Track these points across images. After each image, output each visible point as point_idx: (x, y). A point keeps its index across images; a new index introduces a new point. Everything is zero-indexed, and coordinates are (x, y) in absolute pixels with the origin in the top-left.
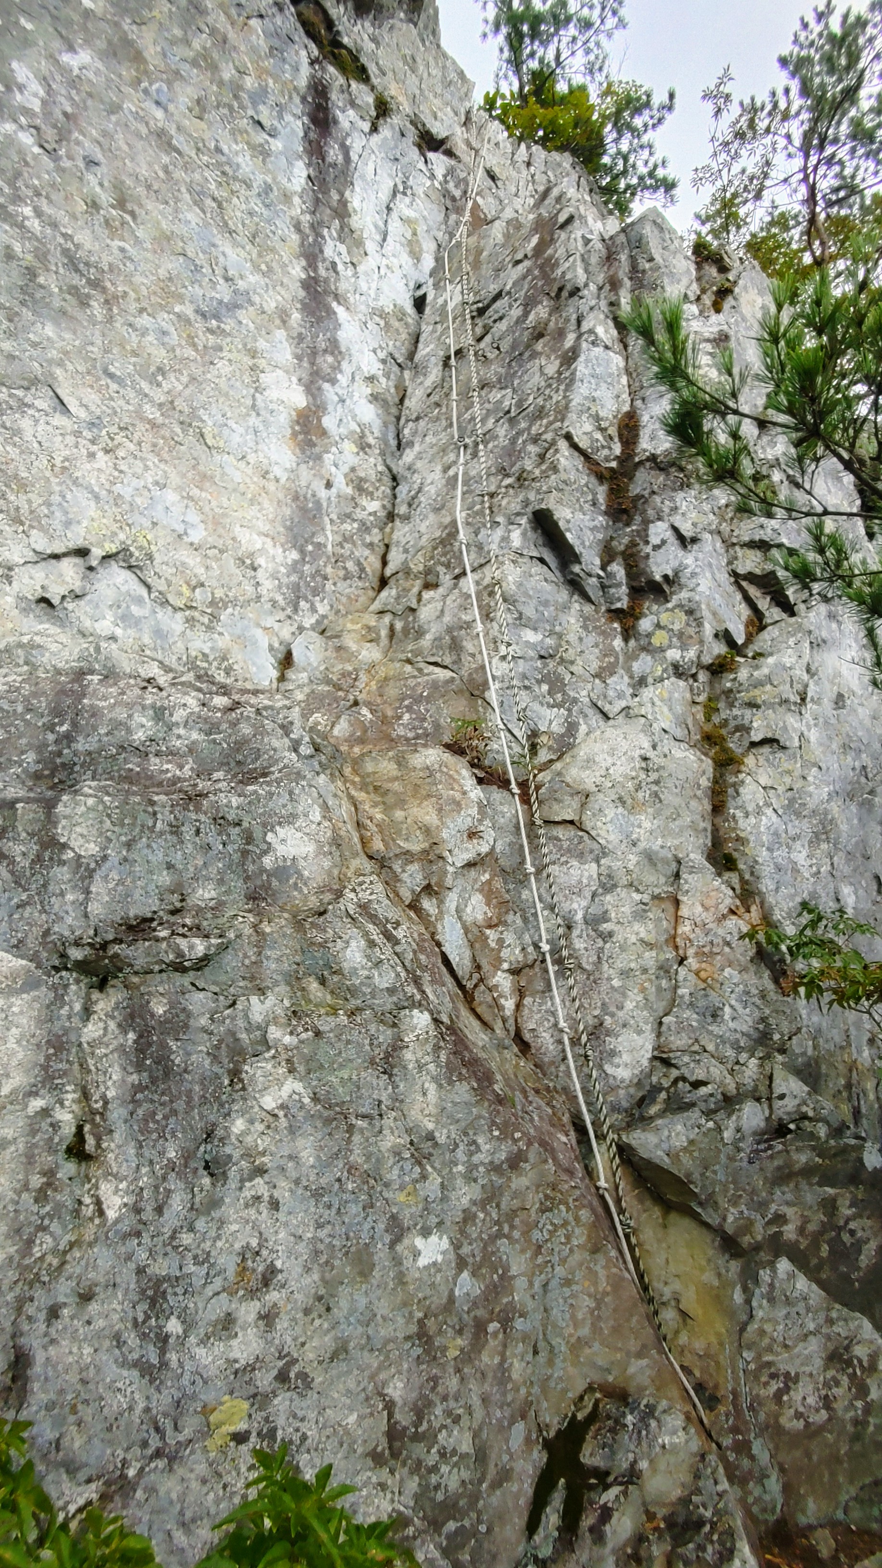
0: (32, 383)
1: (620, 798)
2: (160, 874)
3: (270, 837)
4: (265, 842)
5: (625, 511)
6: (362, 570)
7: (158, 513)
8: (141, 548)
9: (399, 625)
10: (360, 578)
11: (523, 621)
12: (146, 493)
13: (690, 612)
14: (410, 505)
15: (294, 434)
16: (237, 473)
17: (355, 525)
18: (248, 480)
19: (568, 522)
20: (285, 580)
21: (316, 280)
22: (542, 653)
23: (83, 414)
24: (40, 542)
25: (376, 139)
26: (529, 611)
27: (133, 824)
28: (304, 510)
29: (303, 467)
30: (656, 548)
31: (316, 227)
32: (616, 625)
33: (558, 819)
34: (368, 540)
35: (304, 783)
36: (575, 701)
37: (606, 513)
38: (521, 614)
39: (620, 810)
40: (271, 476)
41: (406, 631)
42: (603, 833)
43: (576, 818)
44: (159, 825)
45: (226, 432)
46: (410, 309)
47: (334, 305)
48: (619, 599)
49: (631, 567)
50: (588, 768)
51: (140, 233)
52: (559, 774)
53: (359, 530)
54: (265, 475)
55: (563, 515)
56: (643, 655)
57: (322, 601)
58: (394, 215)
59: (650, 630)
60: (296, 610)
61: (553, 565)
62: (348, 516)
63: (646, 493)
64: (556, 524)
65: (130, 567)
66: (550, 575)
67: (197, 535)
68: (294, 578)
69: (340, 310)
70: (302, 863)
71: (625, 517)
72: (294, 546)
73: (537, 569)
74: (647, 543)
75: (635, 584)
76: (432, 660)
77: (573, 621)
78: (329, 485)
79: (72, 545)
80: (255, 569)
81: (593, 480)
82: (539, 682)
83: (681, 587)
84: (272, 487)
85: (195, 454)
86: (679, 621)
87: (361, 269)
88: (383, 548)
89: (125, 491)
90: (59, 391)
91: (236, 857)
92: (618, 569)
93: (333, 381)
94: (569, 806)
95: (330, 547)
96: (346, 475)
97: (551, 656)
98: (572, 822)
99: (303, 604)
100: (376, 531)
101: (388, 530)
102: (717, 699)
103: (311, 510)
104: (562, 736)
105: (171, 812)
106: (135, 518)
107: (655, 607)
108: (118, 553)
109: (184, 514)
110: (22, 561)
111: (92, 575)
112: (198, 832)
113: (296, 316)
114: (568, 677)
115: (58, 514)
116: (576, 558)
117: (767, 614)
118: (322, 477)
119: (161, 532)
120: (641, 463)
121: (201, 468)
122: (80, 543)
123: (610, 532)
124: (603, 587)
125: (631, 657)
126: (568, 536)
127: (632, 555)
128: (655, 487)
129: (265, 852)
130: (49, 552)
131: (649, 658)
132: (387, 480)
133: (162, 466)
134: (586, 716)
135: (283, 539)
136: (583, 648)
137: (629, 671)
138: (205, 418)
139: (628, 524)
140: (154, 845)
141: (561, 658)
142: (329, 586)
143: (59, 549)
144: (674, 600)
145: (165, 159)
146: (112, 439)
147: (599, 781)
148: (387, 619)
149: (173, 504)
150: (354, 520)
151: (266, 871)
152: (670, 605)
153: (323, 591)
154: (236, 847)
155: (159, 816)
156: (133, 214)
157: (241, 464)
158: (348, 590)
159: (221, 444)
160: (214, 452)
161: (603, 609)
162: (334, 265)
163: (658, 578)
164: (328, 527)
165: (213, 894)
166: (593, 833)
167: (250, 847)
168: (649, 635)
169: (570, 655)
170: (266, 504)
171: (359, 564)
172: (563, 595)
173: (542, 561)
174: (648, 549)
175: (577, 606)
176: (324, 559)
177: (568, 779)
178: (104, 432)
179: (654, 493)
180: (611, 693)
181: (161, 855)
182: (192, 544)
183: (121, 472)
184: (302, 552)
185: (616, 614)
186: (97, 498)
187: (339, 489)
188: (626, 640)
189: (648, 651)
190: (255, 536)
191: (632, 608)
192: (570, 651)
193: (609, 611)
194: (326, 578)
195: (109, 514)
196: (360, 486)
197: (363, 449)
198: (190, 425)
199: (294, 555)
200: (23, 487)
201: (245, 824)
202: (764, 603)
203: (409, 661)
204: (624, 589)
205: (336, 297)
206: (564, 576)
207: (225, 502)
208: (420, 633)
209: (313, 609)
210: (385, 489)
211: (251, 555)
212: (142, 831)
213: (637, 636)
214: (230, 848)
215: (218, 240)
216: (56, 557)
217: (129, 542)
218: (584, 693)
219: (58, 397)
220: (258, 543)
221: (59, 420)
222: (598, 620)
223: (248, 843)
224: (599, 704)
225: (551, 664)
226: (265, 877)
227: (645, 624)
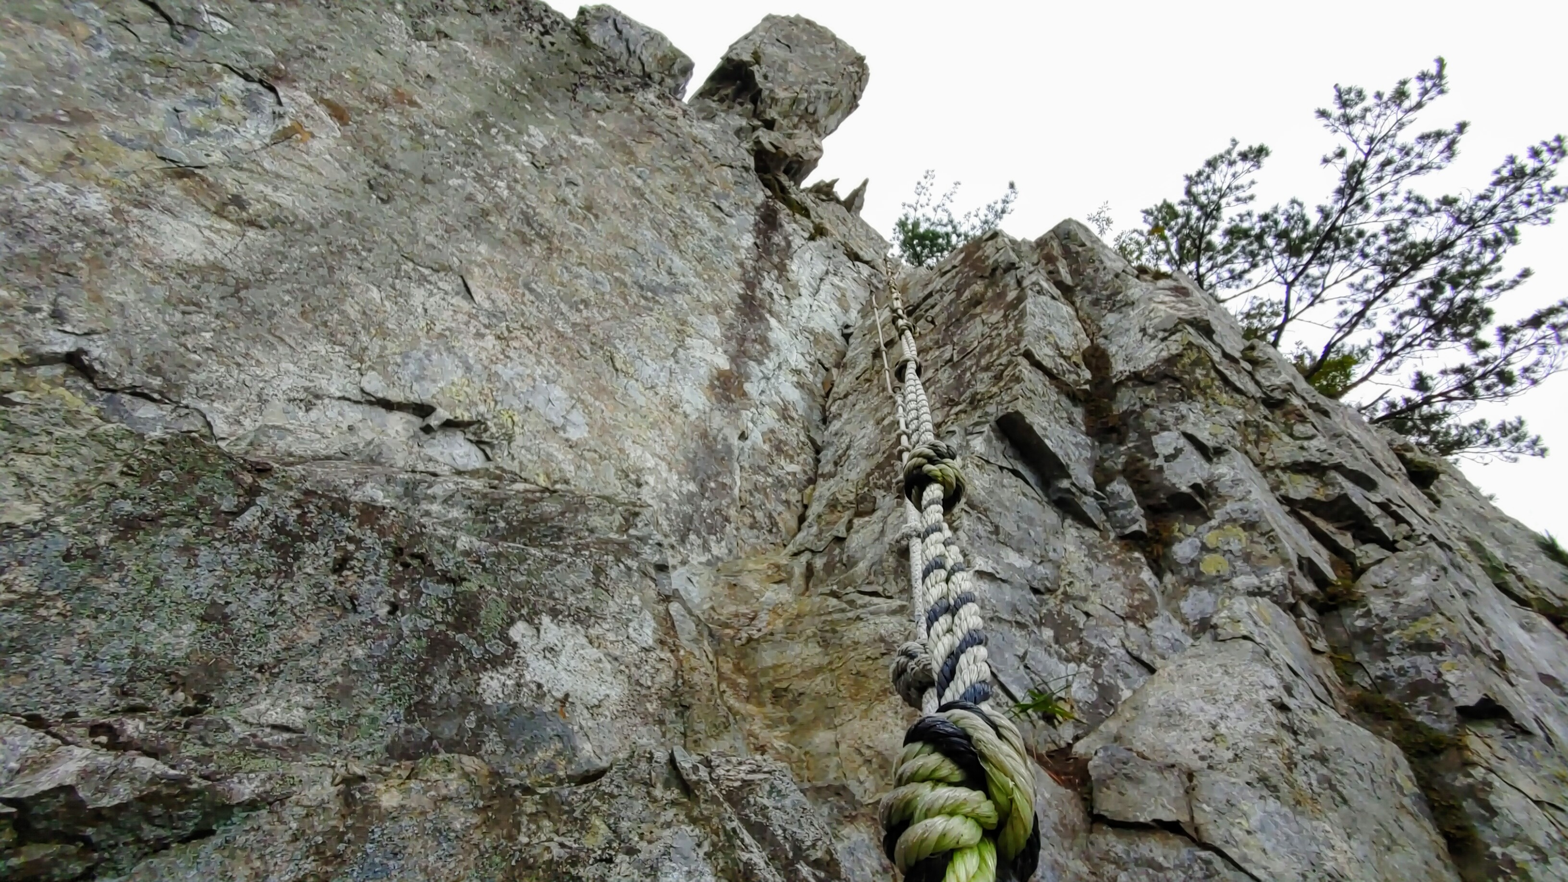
0: (447, 269)
1: (1263, 779)
2: (172, 625)
3: (519, 631)
4: (507, 640)
5: (1113, 430)
6: (774, 524)
7: (538, 402)
8: (502, 426)
9: (819, 563)
10: (770, 531)
11: (1001, 537)
12: (529, 381)
13: (1250, 526)
14: (836, 464)
15: (712, 386)
16: (640, 397)
17: (770, 480)
18: (653, 407)
19: (1045, 429)
20: (676, 507)
21: (753, 298)
22: (1035, 584)
23: (487, 305)
24: (374, 384)
25: (811, 244)
26: (1008, 525)
27: (179, 489)
28: (711, 450)
29: (717, 413)
30: (1168, 458)
31: (757, 271)
32: (1136, 555)
33: (1144, 818)
34: (784, 497)
35: (634, 564)
36: (1102, 653)
37: (1087, 434)
38: (997, 527)
39: (1272, 804)
40: (680, 411)
41: (829, 568)
42: (1255, 855)
43: (1184, 818)
44: (249, 518)
45: (638, 363)
46: (837, 335)
47: (768, 316)
48: (1134, 521)
49: (1140, 483)
50: (1174, 726)
51: (599, 227)
52: (1117, 738)
53: (773, 485)
54: (673, 408)
55: (1038, 421)
56: (1193, 590)
57: (719, 541)
58: (827, 282)
59: (1194, 555)
60: (683, 540)
61: (1032, 481)
62: (762, 469)
63: (1137, 408)
64: (1030, 429)
65: (479, 443)
66: (1028, 490)
67: (574, 434)
68: (688, 509)
69: (773, 322)
70: (582, 718)
71: (1114, 436)
72: (694, 479)
73: (1009, 479)
74: (1156, 456)
75: (1151, 502)
76: (869, 589)
77: (1071, 548)
78: (743, 436)
79: (414, 398)
80: (639, 485)
81: (1065, 402)
82: (1039, 624)
83: (1223, 499)
84: (679, 420)
85: (599, 370)
86: (1238, 539)
87: (794, 302)
88: (801, 509)
89: (506, 372)
90: (470, 283)
91: (413, 647)
92: (1122, 489)
93: (760, 363)
94: (1160, 791)
95: (736, 491)
96: (763, 434)
97: (1050, 591)
98: (1174, 828)
99: (692, 537)
100: (794, 490)
101: (808, 491)
102: (1348, 648)
103: (720, 452)
104: (1094, 705)
105: (298, 504)
106: (509, 398)
107: (1191, 528)
108: (470, 424)
109: (568, 412)
110: (338, 394)
111: (424, 437)
112: (340, 566)
113: (729, 312)
114: (1081, 620)
115: (412, 367)
116: (1063, 471)
117: (1357, 553)
118: (737, 427)
119: (533, 419)
120: (1120, 383)
121: (603, 382)
122: (426, 399)
123: (1098, 453)
124: (1105, 510)
125: (1173, 597)
126: (1047, 441)
127: (1137, 471)
128: (1148, 401)
129: (496, 662)
130: (380, 395)
131: (1204, 593)
132: (809, 450)
133: (558, 367)
134: (1126, 676)
135: (681, 468)
136: (1096, 580)
137: (1177, 613)
138: (620, 347)
139: (1121, 443)
140: (204, 554)
141: (1065, 593)
142: (729, 529)
143: (395, 395)
144: (1219, 515)
145: (635, 201)
146: (510, 332)
147: (1203, 748)
148: (804, 558)
149: (558, 399)
150: (769, 475)
151: (480, 706)
152: (1213, 523)
153: (722, 532)
154: (423, 624)
155: (263, 501)
156: (596, 216)
157: (650, 394)
158: (753, 540)
159: (631, 371)
160: (621, 375)
161: (1112, 535)
162: (770, 295)
163: (1184, 489)
164: (738, 472)
165: (298, 717)
166: (1233, 853)
167: (461, 638)
168: (1194, 563)
169: (1079, 589)
170: (668, 432)
171: (770, 517)
172: (1051, 516)
173: (1016, 473)
174: (1160, 461)
175: (1073, 532)
176: (728, 500)
177: (1138, 746)
178: (504, 324)
179: (1147, 406)
180: (1159, 642)
181: (206, 581)
182: (567, 440)
183: (508, 357)
184: (702, 486)
185: (1133, 540)
186: (468, 369)
187: (754, 443)
188: (1159, 574)
189: (1199, 584)
190: (648, 456)
191: (1155, 532)
192: (1077, 584)
193: (1122, 537)
194: (727, 519)
195: (478, 385)
196: (779, 447)
197: (785, 418)
198: (601, 348)
199: (693, 487)
200: (384, 333)
201: (472, 586)
202: (1346, 541)
203: (834, 594)
204: (1137, 510)
205: (770, 312)
206: (1047, 495)
207: (621, 416)
208: (850, 564)
209: (706, 548)
210: (807, 456)
211: (639, 471)
212: (192, 512)
213: (1175, 568)
214: (406, 622)
215: (669, 252)
216: (388, 405)
217: (489, 416)
218: (1114, 642)
219: (466, 285)
220: (651, 463)
221: (457, 301)
222: (1109, 547)
223: (459, 627)
224: (1145, 657)
225: (1052, 602)
226: (470, 722)
227: (1183, 551)
